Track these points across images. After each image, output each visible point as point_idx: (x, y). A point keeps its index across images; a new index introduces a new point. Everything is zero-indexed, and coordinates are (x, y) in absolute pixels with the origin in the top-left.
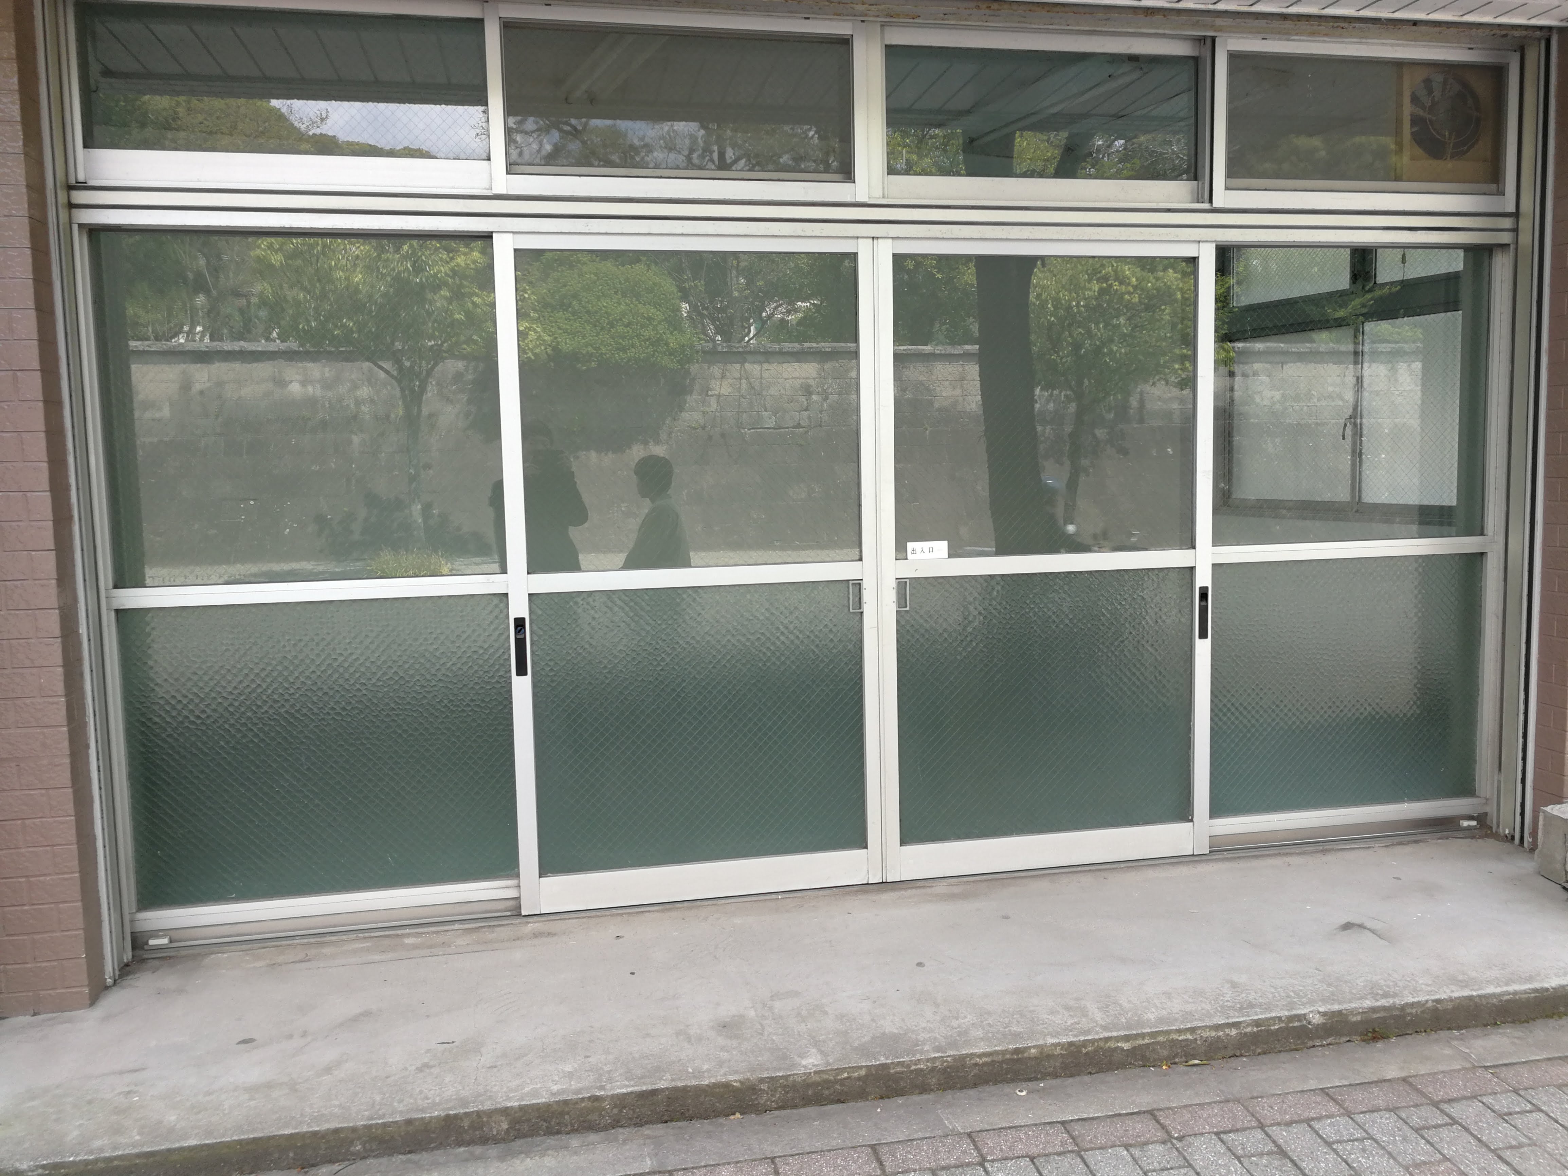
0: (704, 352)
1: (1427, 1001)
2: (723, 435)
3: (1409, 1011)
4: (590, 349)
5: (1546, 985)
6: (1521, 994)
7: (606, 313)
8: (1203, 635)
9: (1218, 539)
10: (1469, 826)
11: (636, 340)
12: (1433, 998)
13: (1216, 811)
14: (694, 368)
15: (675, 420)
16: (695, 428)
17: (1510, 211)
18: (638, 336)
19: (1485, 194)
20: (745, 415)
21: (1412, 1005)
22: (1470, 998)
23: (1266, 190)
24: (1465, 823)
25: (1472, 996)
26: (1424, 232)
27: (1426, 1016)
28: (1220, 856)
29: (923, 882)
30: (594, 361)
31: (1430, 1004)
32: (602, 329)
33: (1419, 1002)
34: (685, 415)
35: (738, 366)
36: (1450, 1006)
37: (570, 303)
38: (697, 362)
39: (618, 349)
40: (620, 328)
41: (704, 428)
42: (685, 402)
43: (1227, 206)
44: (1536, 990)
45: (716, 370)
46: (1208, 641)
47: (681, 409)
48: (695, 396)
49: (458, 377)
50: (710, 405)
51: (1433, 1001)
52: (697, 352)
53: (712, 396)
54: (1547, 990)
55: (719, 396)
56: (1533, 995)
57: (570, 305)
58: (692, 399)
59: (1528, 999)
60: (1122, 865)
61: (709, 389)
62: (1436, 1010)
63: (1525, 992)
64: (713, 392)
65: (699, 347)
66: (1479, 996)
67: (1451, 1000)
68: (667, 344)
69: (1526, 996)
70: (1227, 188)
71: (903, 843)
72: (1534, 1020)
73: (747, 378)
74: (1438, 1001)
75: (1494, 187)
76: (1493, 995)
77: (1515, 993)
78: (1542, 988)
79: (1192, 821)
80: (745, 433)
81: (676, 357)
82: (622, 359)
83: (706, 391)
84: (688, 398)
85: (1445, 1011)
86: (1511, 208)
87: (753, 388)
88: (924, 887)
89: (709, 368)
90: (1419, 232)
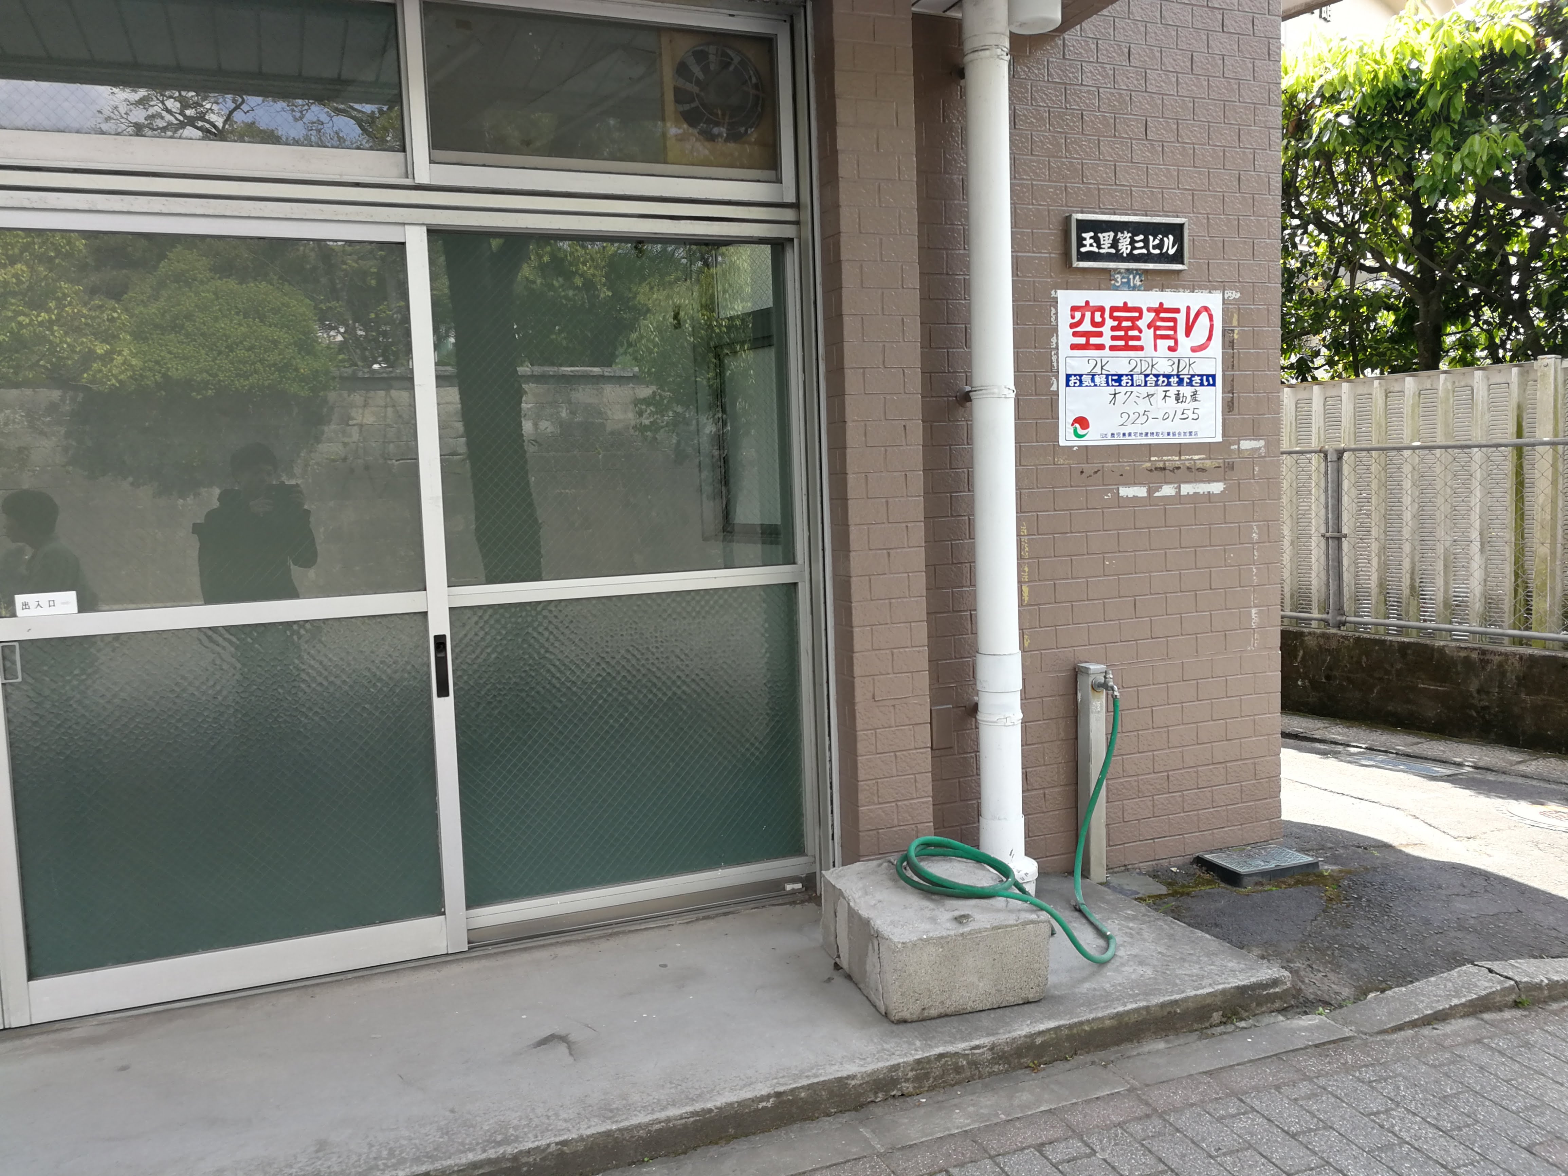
0: (341, 378)
1: (549, 1145)
2: (367, 468)
3: (524, 1160)
4: (205, 375)
5: (709, 1105)
6: (676, 1120)
7: (225, 335)
8: (443, 691)
9: (455, 578)
10: (793, 889)
11: (258, 365)
12: (558, 1139)
13: (474, 900)
14: (332, 396)
15: (311, 452)
16: (334, 461)
17: (790, 201)
18: (261, 361)
19: (758, 181)
20: (392, 445)
21: (529, 1152)
22: (608, 1134)
23: (484, 165)
24: (789, 887)
25: (611, 1130)
26: (689, 221)
27: (548, 1163)
28: (481, 953)
29: (62, 1024)
30: (211, 389)
31: (553, 1148)
32: (220, 353)
33: (538, 1147)
34: (323, 447)
35: (382, 393)
36: (581, 1147)
37: (183, 325)
38: (334, 389)
39: (237, 375)
40: (241, 353)
41: (345, 459)
42: (323, 433)
43: (435, 182)
44: (694, 1114)
45: (357, 398)
46: (450, 701)
47: (318, 440)
48: (333, 427)
49: (53, 407)
50: (350, 436)
51: (557, 1144)
52: (334, 378)
53: (354, 425)
54: (710, 1111)
55: (361, 426)
56: (692, 1119)
57: (182, 327)
58: (330, 429)
59: (685, 1126)
60: (350, 976)
61: (350, 418)
62: (562, 1154)
63: (681, 1117)
64: (355, 422)
65: (337, 373)
66: (619, 1130)
67: (582, 1139)
68: (296, 370)
69: (683, 1121)
70: (431, 162)
71: (32, 976)
72: (695, 1149)
73: (394, 406)
74: (564, 1143)
75: (770, 174)
76: (639, 1126)
77: (668, 1120)
78: (703, 1110)
79: (444, 913)
80: (393, 465)
81: (307, 384)
82: (243, 386)
83: (346, 420)
84: (326, 429)
85: (575, 1154)
86: (791, 198)
87: (400, 416)
88: (62, 1030)
89: (349, 396)
90: (683, 222)
